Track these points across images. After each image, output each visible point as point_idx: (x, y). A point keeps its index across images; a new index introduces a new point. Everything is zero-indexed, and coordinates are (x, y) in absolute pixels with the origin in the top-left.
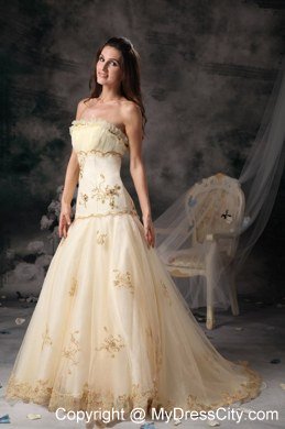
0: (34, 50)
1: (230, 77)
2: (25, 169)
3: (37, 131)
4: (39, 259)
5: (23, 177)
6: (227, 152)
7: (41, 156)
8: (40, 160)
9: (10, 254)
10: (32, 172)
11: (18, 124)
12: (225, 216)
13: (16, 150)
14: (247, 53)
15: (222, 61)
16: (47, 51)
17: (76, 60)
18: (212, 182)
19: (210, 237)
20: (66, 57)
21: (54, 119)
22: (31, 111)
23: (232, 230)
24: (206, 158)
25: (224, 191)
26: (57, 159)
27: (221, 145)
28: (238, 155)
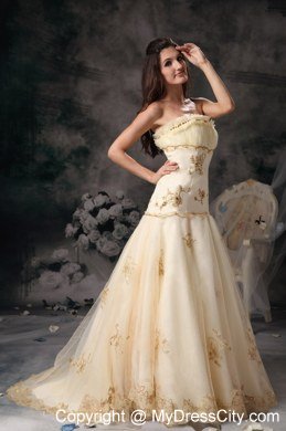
0: (59, 58)
1: (253, 85)
2: (50, 177)
3: (62, 139)
4: (64, 267)
5: (48, 185)
6: (250, 159)
7: (67, 164)
8: (65, 167)
9: (35, 262)
10: (58, 180)
11: (43, 132)
12: (258, 222)
13: (41, 158)
14: (270, 61)
15: (245, 70)
16: (73, 59)
17: (101, 68)
18: (243, 188)
19: (247, 242)
20: (91, 65)
21: (79, 127)
22: (56, 118)
23: (267, 236)
24: (230, 166)
25: (256, 198)
26: (82, 167)
27: (245, 153)
28: (262, 162)
